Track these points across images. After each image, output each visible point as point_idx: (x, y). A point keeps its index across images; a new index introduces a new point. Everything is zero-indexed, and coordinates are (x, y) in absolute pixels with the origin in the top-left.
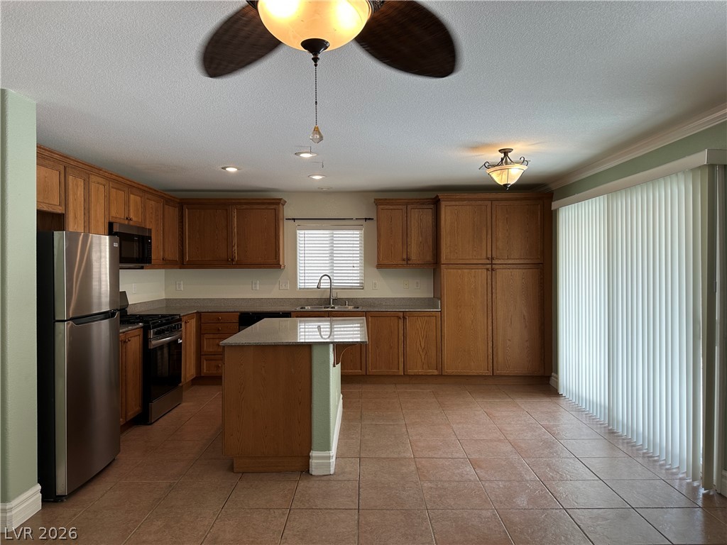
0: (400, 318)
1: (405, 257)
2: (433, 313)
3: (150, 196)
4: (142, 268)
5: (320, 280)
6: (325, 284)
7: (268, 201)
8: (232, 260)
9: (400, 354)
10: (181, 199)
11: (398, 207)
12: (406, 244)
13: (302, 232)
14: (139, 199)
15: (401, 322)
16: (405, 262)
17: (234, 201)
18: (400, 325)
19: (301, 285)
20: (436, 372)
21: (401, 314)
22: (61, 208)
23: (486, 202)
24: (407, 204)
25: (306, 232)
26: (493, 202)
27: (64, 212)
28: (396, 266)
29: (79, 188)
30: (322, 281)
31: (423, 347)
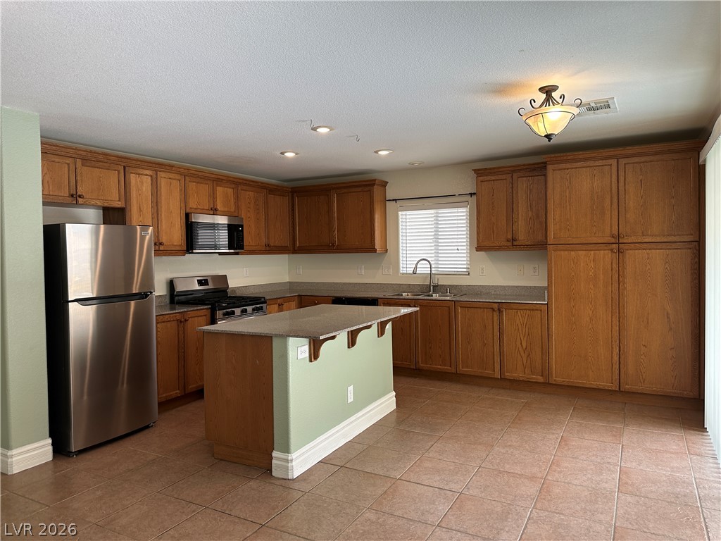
0: (494, 310)
1: (510, 237)
2: (537, 306)
3: (245, 188)
4: (237, 254)
5: (416, 265)
6: (423, 269)
7: (364, 183)
8: (333, 245)
9: (495, 353)
10: (291, 188)
11: (500, 177)
12: (511, 220)
13: (404, 213)
14: (230, 191)
15: (496, 315)
16: (510, 244)
17: (334, 186)
18: (495, 319)
19: (402, 270)
20: (541, 379)
21: (496, 306)
22: (120, 203)
23: (610, 162)
24: (514, 171)
25: (408, 213)
26: (621, 160)
27: (124, 206)
28: (498, 248)
29: (145, 184)
30: (418, 266)
31: (524, 347)
